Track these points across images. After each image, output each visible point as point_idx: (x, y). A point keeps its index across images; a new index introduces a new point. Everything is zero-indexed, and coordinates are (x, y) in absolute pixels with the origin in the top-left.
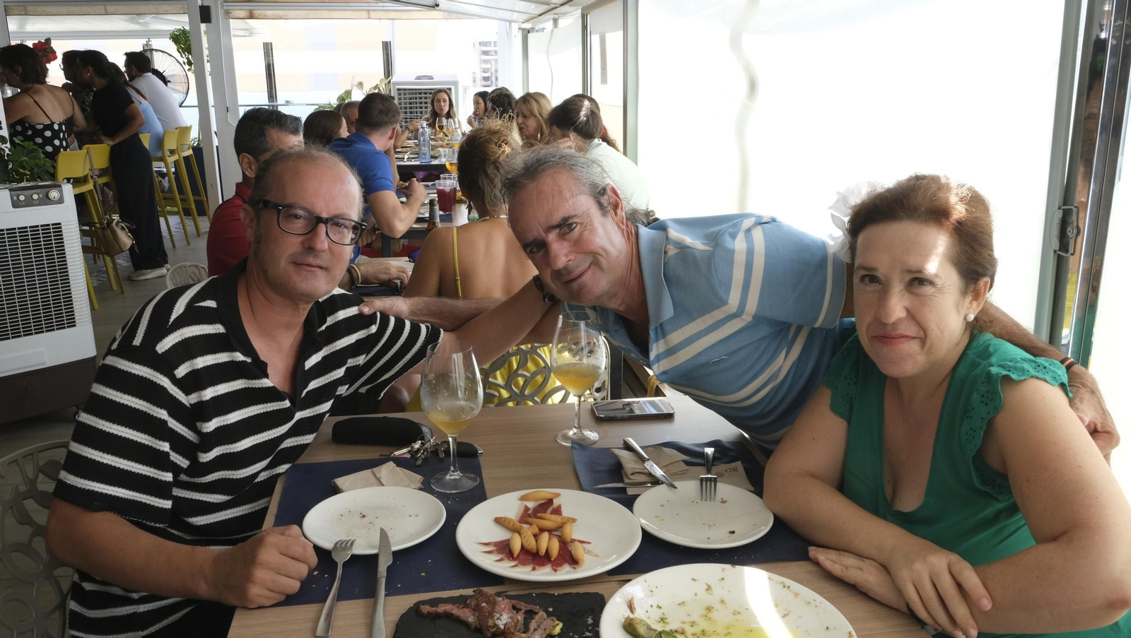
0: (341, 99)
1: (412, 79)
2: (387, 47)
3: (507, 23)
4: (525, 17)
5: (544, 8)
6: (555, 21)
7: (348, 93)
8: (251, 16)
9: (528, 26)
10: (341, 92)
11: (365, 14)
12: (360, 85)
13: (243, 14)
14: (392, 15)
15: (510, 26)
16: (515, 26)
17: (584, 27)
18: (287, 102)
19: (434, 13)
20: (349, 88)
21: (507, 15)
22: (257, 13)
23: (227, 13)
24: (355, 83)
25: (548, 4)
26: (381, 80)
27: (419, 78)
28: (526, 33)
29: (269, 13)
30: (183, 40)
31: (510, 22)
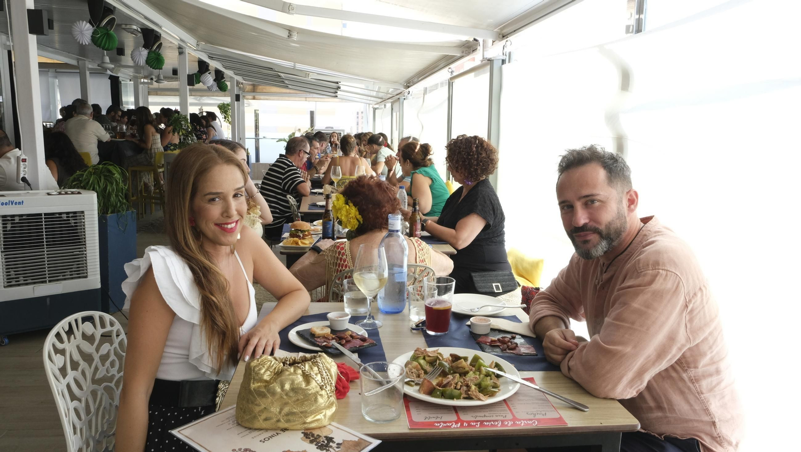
0: (290, 136)
1: (324, 129)
2: (312, 113)
3: (368, 105)
4: (376, 103)
5: (381, 100)
6: (385, 105)
7: (294, 134)
8: (254, 98)
9: (376, 106)
10: (290, 133)
11: (304, 99)
12: (299, 130)
13: (250, 97)
14: (316, 99)
15: (369, 106)
16: (371, 106)
17: (392, 109)
18: (264, 137)
19: (335, 99)
20: (294, 132)
21: (368, 102)
22: (256, 97)
23: (244, 96)
24: (297, 129)
25: (382, 99)
26: (309, 128)
27: (326, 128)
28: (375, 109)
29: (262, 97)
30: (223, 108)
31: (369, 104)
